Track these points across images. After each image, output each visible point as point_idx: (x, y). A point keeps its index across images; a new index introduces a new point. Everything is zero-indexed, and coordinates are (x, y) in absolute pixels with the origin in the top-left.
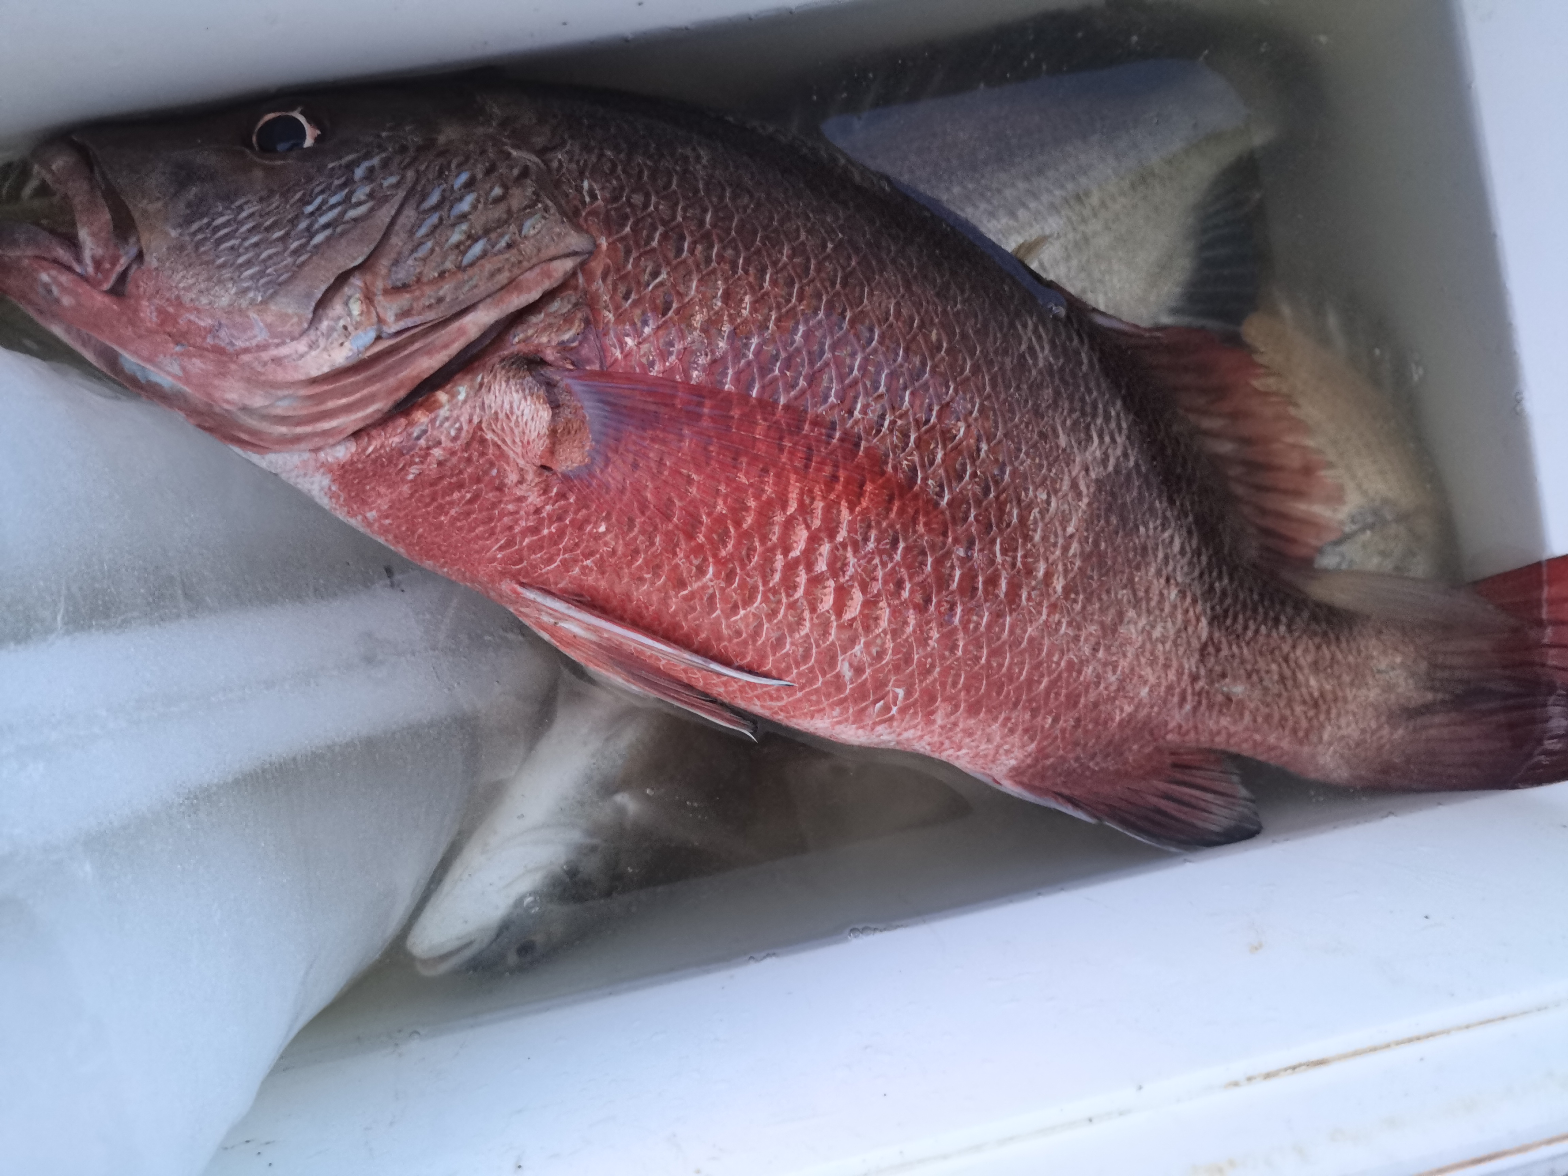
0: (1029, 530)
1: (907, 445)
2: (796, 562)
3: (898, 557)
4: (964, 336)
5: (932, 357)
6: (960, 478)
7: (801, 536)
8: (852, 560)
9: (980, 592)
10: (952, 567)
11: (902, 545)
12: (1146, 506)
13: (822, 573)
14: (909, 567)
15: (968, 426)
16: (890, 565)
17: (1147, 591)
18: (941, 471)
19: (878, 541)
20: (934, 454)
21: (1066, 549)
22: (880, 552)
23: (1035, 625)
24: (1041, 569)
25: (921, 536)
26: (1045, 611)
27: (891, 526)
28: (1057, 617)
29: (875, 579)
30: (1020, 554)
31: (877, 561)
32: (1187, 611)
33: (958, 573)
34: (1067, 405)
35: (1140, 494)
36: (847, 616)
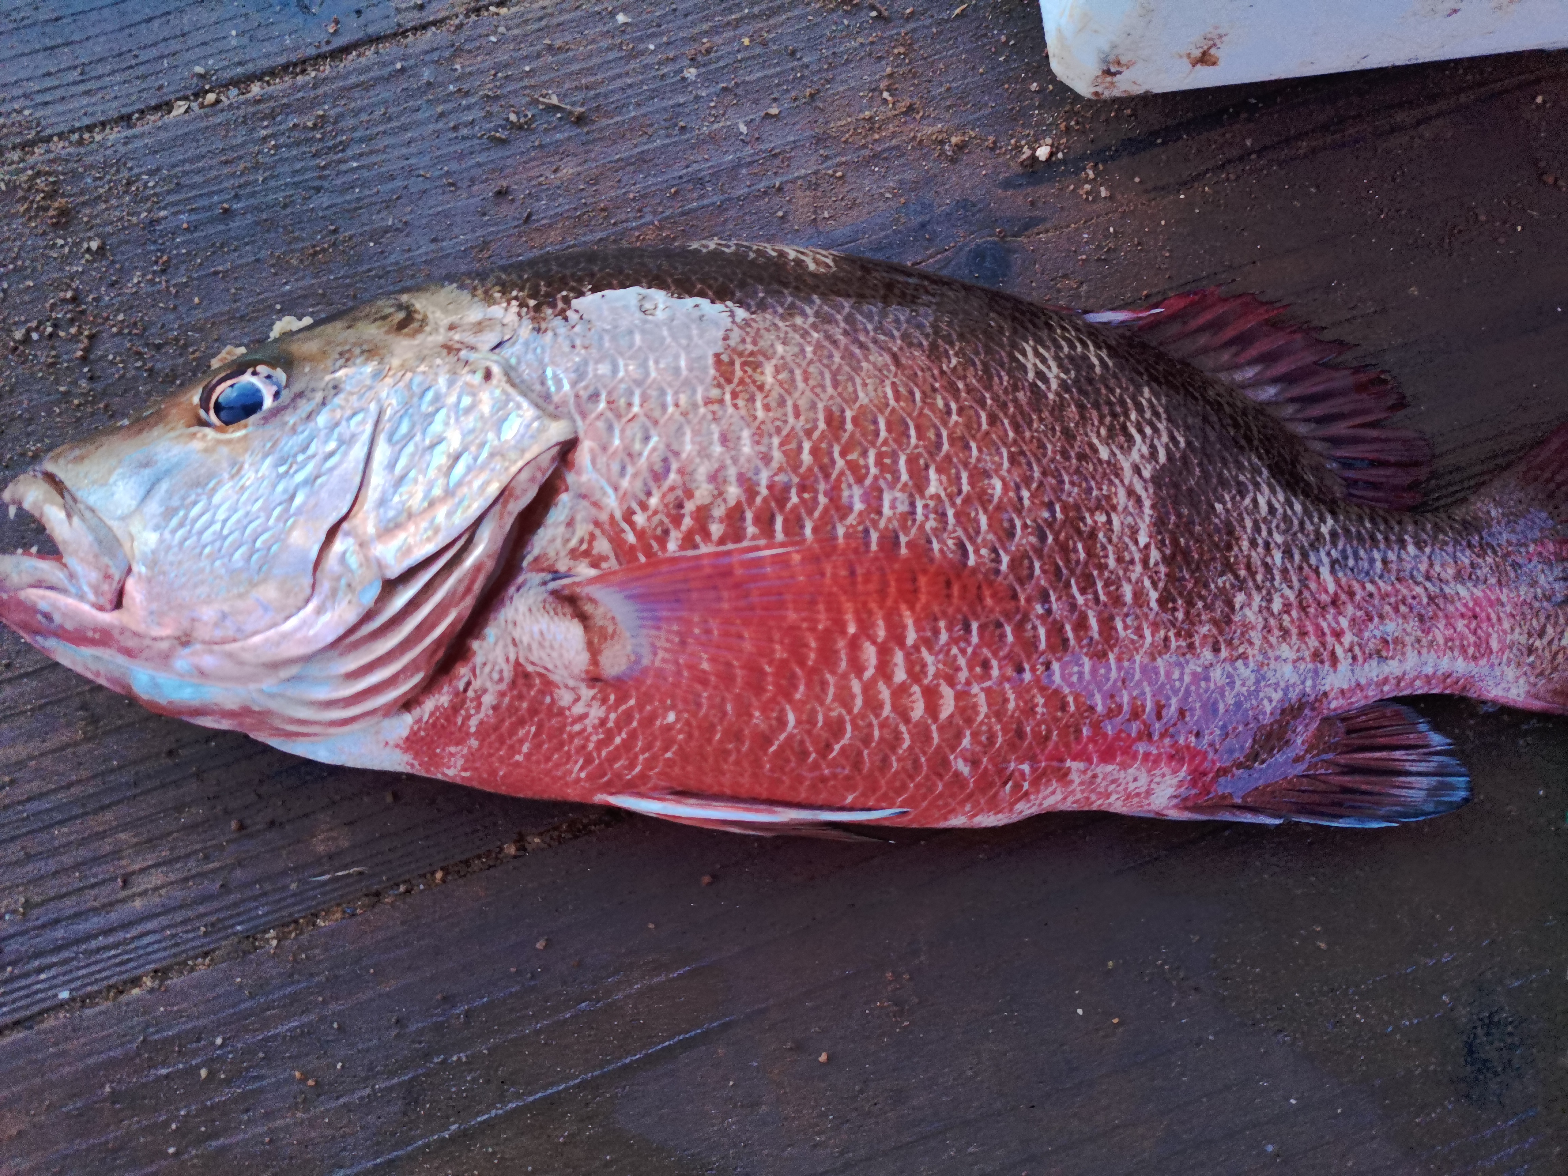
0: (1099, 558)
1: (946, 523)
2: (873, 681)
3: (975, 639)
4: (970, 390)
5: (945, 424)
6: (1011, 534)
7: (870, 654)
8: (929, 659)
9: (1072, 642)
10: (1034, 628)
11: (975, 626)
12: (1214, 481)
13: (904, 683)
14: (989, 646)
15: (1003, 480)
16: (970, 650)
17: (1248, 567)
18: (990, 536)
19: (949, 629)
20: (977, 521)
21: (1145, 562)
22: (954, 641)
23: (1142, 652)
24: (1127, 591)
25: (992, 611)
26: (1147, 633)
27: (958, 610)
28: (1162, 633)
29: (958, 669)
30: (1099, 585)
31: (955, 650)
32: (1301, 568)
33: (1042, 631)
34: (1095, 414)
35: (1203, 471)
36: (944, 715)
